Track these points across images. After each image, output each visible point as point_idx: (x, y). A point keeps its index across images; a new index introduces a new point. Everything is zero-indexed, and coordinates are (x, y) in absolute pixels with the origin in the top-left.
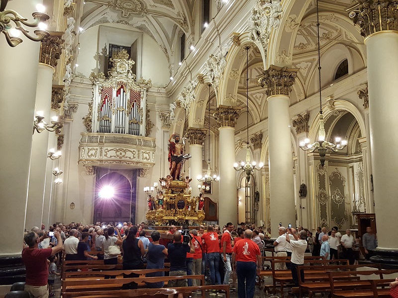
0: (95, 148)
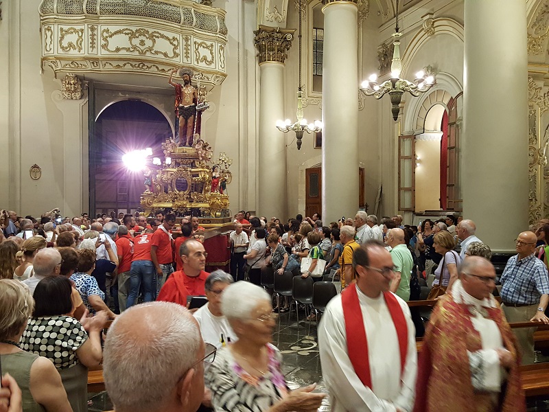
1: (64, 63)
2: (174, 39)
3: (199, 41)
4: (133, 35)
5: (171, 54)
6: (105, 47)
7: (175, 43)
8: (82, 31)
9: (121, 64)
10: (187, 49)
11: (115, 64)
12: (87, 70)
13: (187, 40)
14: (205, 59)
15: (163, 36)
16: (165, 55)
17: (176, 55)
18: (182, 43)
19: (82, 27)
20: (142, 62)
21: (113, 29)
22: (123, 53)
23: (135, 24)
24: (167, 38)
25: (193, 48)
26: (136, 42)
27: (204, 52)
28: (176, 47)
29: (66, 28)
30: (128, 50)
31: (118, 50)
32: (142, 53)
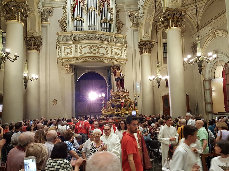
0: (70, 46)
1: (65, 60)
2: (107, 48)
3: (116, 48)
4: (91, 48)
5: (105, 54)
6: (80, 53)
7: (107, 49)
8: (72, 47)
9: (87, 59)
10: (112, 51)
11: (84, 59)
12: (74, 62)
13: (111, 48)
14: (119, 54)
15: (102, 47)
16: (103, 54)
17: (108, 54)
18: (110, 49)
19: (72, 46)
20: (95, 57)
21: (83, 46)
22: (87, 55)
23: (91, 43)
24: (104, 48)
25: (114, 51)
26: (92, 50)
27: (118, 52)
28: (107, 51)
29: (66, 47)
30: (89, 53)
31: (85, 53)
32: (95, 54)
